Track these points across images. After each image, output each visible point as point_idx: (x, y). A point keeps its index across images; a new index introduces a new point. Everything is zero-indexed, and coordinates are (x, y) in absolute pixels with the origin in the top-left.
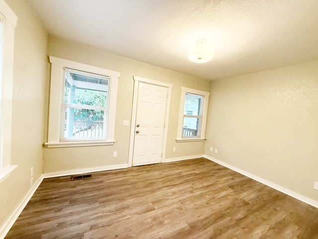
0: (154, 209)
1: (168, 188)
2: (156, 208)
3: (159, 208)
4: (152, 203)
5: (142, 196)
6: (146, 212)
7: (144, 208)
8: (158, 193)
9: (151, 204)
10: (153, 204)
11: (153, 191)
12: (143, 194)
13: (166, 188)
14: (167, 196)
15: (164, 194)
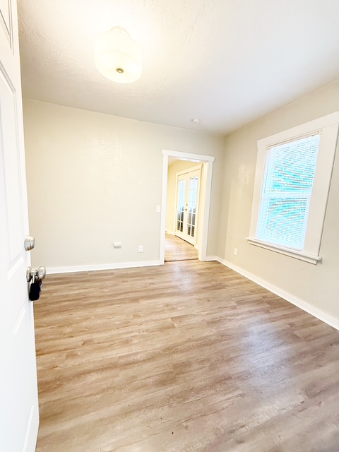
0: (172, 318)
1: (131, 359)
2: (170, 320)
3: (165, 319)
4: (174, 327)
5: (190, 340)
6: (183, 316)
7: (186, 322)
8: (159, 346)
9: (176, 325)
10: (173, 324)
11: (170, 350)
12: (191, 344)
13: (138, 357)
14: (143, 336)
15: (149, 342)
